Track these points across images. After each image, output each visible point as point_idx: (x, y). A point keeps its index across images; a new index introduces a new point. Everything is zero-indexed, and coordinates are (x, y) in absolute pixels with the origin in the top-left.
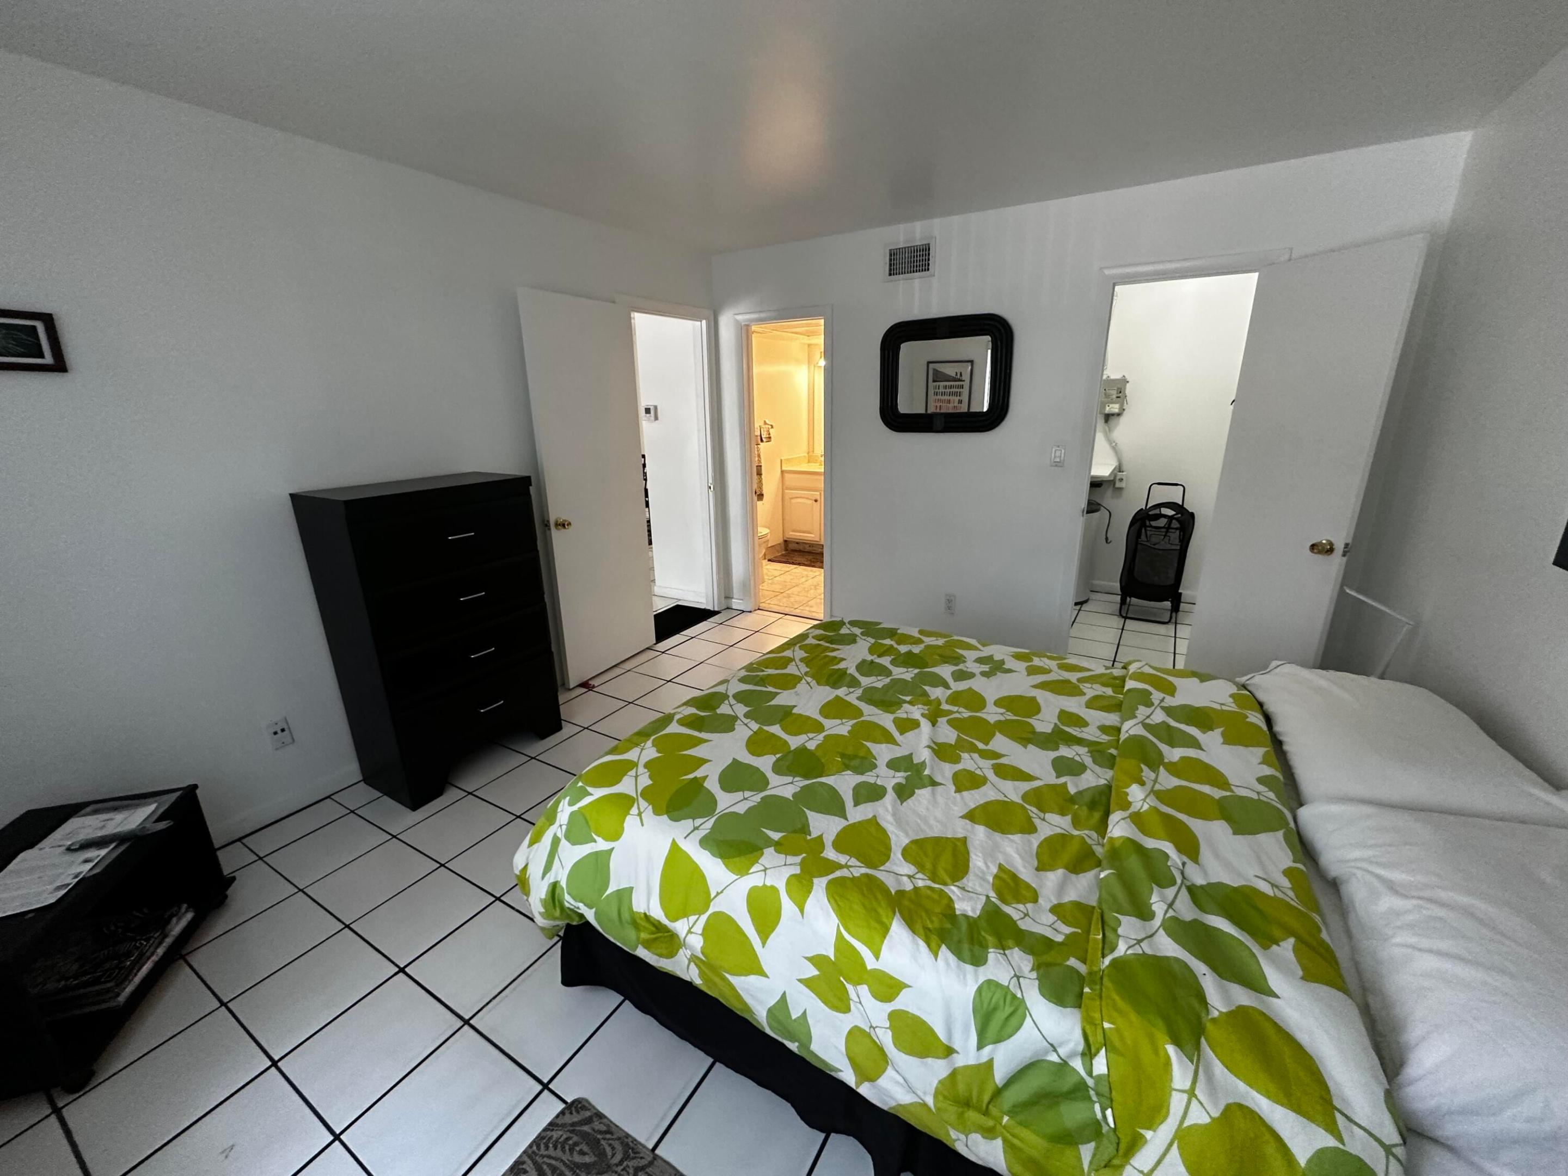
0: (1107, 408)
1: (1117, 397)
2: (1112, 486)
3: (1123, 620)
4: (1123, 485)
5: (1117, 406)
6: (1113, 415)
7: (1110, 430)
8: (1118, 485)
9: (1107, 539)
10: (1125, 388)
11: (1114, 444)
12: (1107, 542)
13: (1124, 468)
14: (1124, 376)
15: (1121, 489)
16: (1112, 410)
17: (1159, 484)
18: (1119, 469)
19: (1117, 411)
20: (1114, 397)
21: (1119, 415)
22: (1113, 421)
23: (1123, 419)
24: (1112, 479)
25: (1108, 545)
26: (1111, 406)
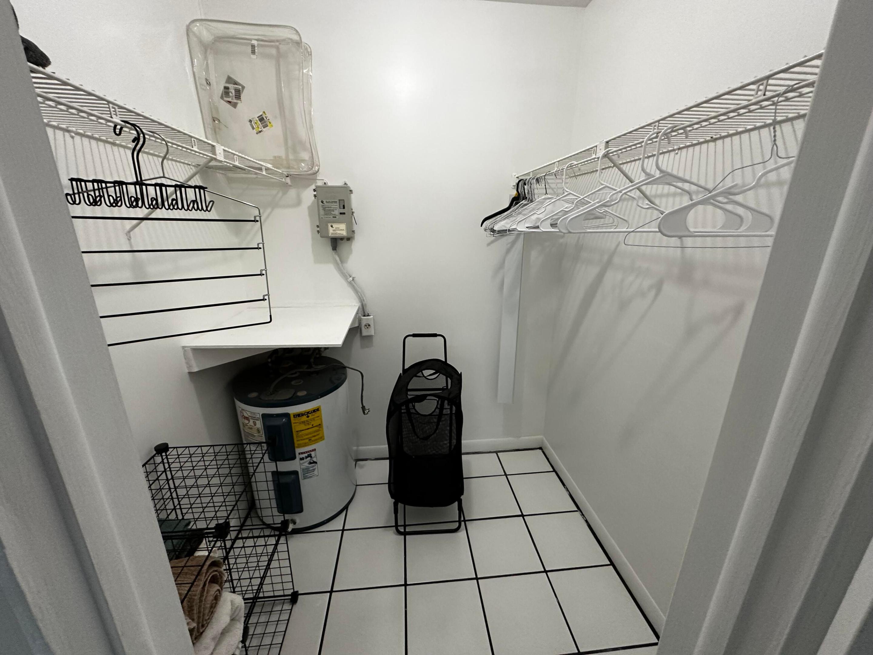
0: (331, 230)
1: (341, 213)
2: (358, 335)
3: (403, 537)
4: (371, 331)
5: (343, 226)
6: (342, 239)
7: (342, 262)
8: (365, 332)
9: (363, 408)
10: (349, 199)
11: (351, 279)
12: (364, 413)
13: (368, 310)
14: (345, 184)
15: (370, 337)
16: (338, 232)
17: (415, 335)
18: (363, 312)
19: (344, 233)
20: (337, 212)
21: (349, 239)
22: (343, 247)
23: (357, 245)
24: (357, 325)
25: (365, 415)
26: (335, 226)
